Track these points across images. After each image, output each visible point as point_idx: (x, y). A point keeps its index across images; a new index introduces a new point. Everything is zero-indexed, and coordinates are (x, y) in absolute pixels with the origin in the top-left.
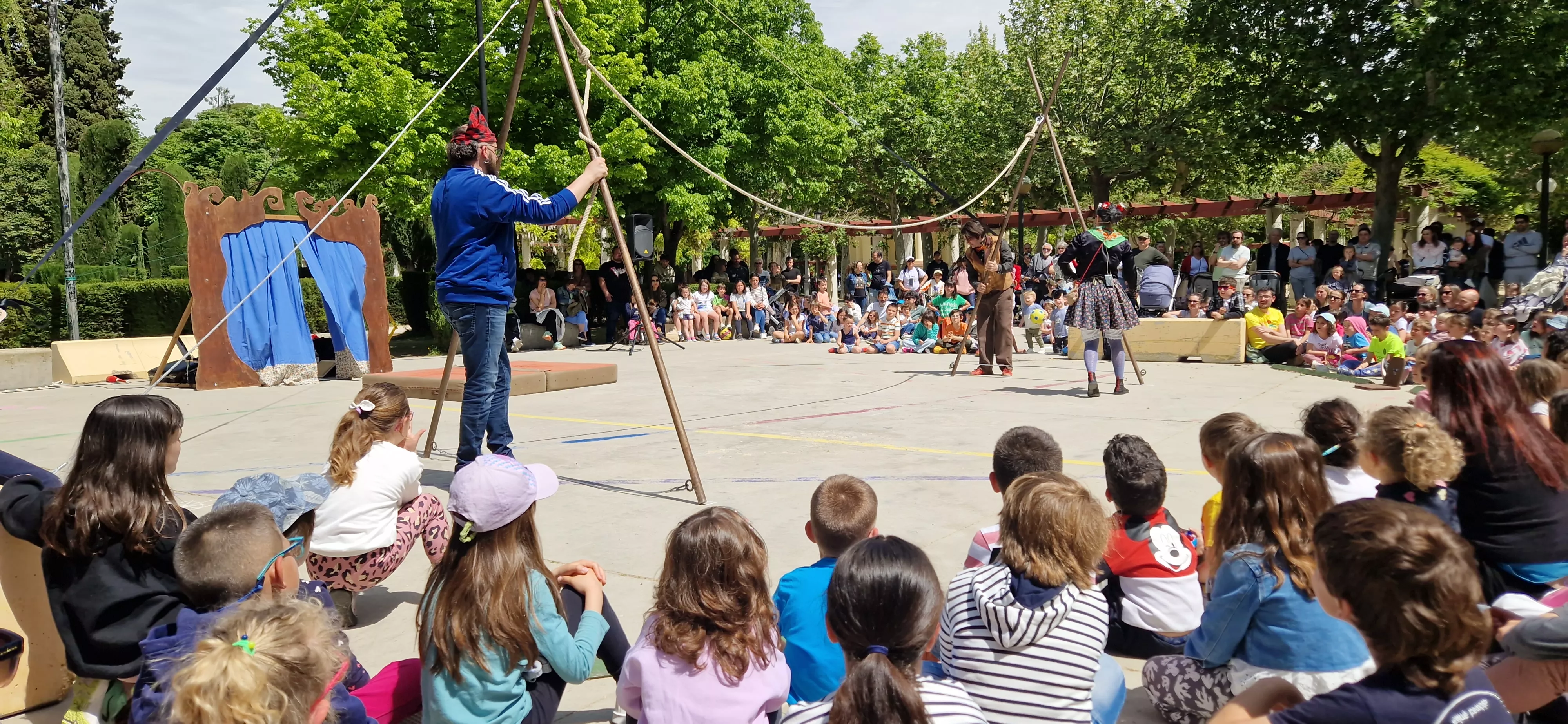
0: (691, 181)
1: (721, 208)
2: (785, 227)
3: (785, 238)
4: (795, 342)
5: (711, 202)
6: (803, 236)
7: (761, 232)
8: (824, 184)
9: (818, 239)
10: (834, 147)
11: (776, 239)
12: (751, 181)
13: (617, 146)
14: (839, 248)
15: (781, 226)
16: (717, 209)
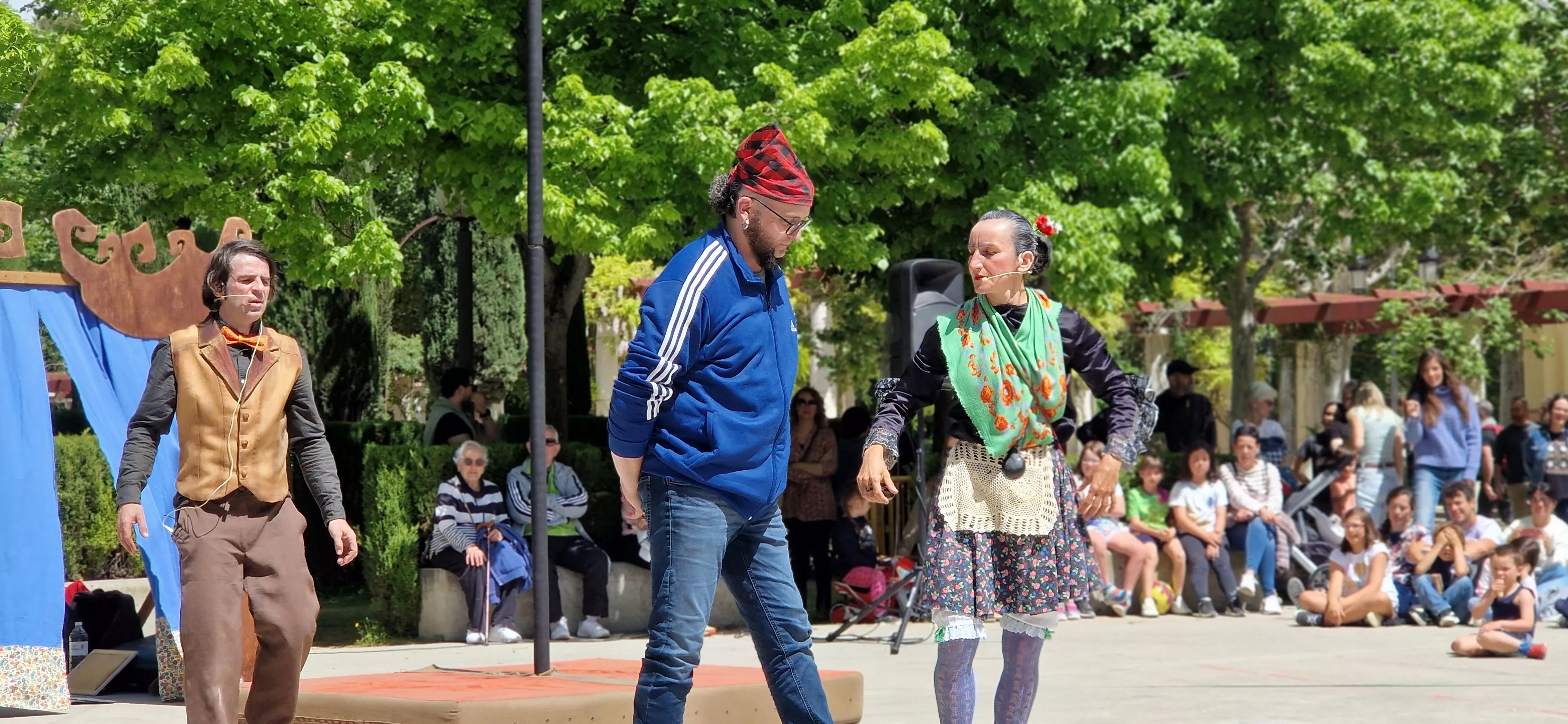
0: (1071, 170)
1: (1152, 243)
2: (1334, 299)
3: (1334, 330)
4: (1363, 623)
5: (1124, 225)
6: (1387, 324)
7: (1262, 313)
8: (1446, 178)
9: (1429, 329)
10: (1478, 72)
11: (1305, 331)
12: (1236, 169)
13: (866, 77)
14: (1492, 356)
15: (1322, 297)
16: (1142, 246)
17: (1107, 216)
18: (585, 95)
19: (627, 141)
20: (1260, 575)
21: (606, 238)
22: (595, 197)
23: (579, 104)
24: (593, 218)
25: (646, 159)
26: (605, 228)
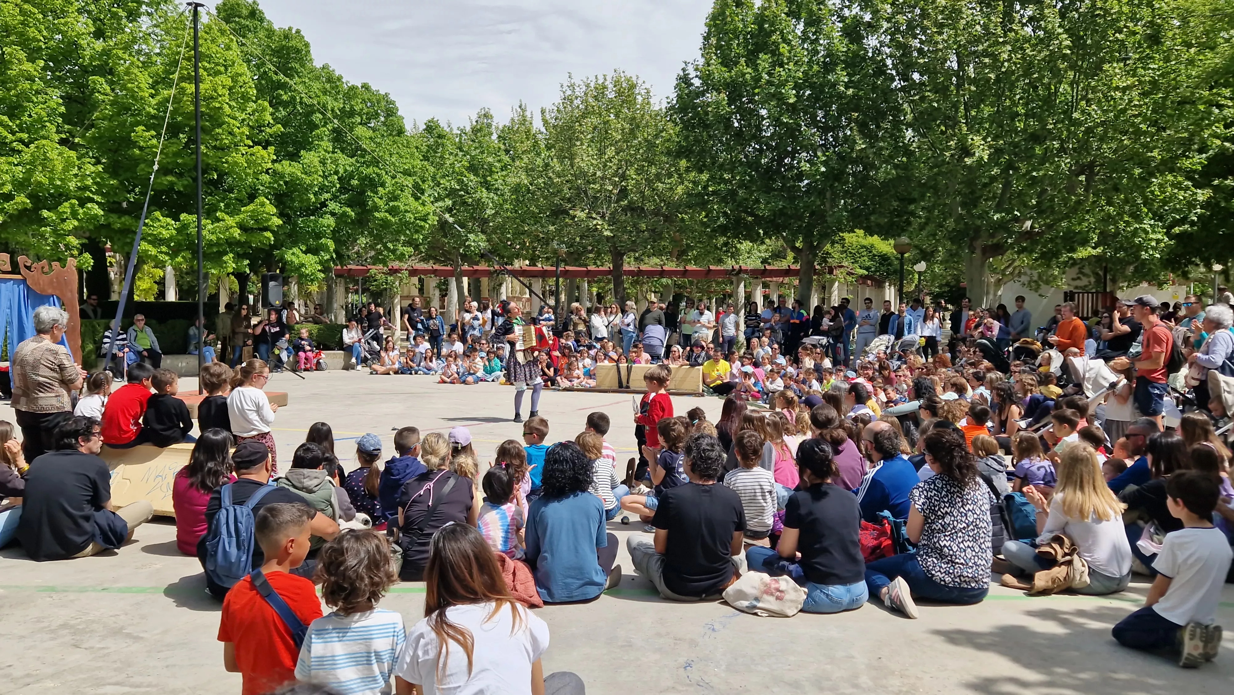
0: (306, 245)
4: (389, 374)
5: (320, 261)
13: (250, 218)
17: (316, 258)
18: (161, 218)
19: (174, 232)
20: (356, 359)
21: (166, 262)
22: (164, 249)
23: (159, 221)
24: (163, 255)
25: (180, 238)
26: (167, 258)
